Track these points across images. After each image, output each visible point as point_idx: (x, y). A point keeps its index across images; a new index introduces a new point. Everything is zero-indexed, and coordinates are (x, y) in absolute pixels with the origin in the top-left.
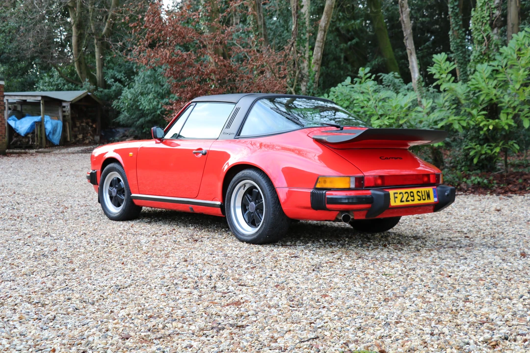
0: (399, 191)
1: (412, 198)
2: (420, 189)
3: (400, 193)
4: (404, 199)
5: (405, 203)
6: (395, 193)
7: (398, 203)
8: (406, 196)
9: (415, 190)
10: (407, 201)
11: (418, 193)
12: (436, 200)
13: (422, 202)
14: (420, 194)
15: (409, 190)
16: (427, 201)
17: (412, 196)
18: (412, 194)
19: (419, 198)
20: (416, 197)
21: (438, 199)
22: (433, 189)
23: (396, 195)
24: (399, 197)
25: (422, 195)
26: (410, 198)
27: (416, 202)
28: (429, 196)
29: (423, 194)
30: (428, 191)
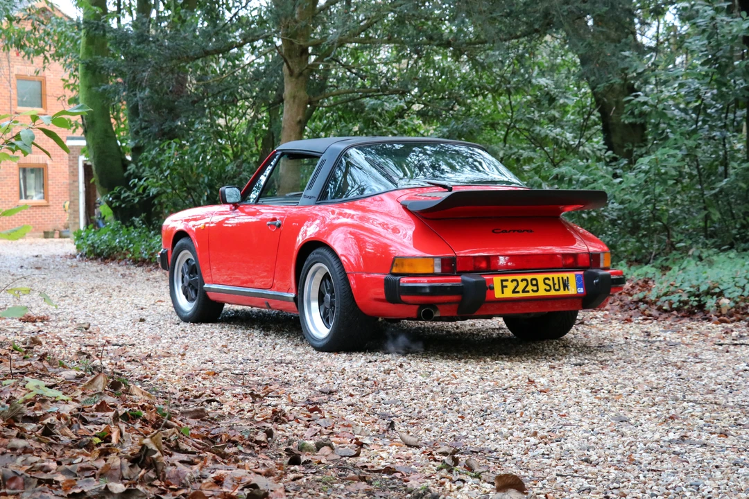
0: (510, 278)
1: (535, 288)
2: (550, 276)
4: (520, 289)
5: (521, 295)
6: (502, 281)
7: (508, 294)
8: (522, 285)
9: (540, 277)
10: (524, 291)
12: (581, 290)
13: (553, 293)
14: (550, 283)
15: (529, 277)
16: (562, 292)
17: (533, 285)
18: (534, 282)
19: (548, 288)
20: (542, 286)
21: (586, 289)
22: (576, 276)
23: (505, 283)
24: (511, 286)
25: (554, 284)
26: (530, 288)
27: (542, 293)
28: (566, 286)
29: (556, 281)
30: (565, 278)
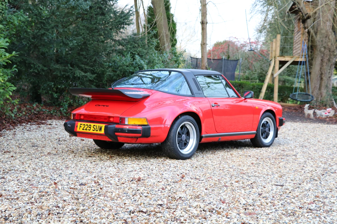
0: (83, 123)
1: (89, 129)
2: (96, 124)
4: (85, 128)
5: (85, 131)
6: (81, 124)
7: (81, 130)
8: (86, 127)
9: (92, 124)
10: (86, 130)
11: (94, 127)
13: (95, 132)
14: (95, 127)
15: (89, 124)
16: (98, 132)
18: (90, 126)
19: (94, 129)
20: (92, 128)
22: (106, 125)
23: (81, 125)
24: (83, 126)
25: (97, 128)
26: (88, 128)
27: (91, 131)
28: (101, 129)
30: (101, 126)
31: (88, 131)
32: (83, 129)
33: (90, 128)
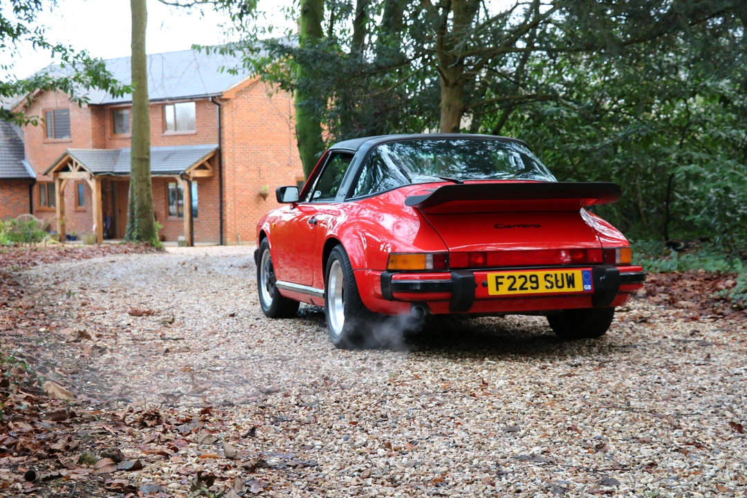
0: (506, 274)
1: (534, 285)
2: (553, 272)
3: (509, 278)
4: (517, 285)
5: (518, 292)
6: (497, 278)
7: (503, 290)
8: (520, 282)
9: (541, 274)
10: (521, 288)
11: (549, 278)
12: (589, 287)
13: (554, 290)
14: (553, 279)
15: (528, 274)
16: (566, 289)
17: (532, 282)
18: (534, 279)
19: (549, 285)
20: (542, 283)
21: (595, 286)
22: (583, 272)
23: (500, 280)
24: (507, 283)
25: (557, 281)
26: (528, 285)
27: (542, 289)
28: (571, 281)
29: (559, 278)
30: (571, 275)
31: (530, 291)
32: (510, 289)
33: (537, 282)
